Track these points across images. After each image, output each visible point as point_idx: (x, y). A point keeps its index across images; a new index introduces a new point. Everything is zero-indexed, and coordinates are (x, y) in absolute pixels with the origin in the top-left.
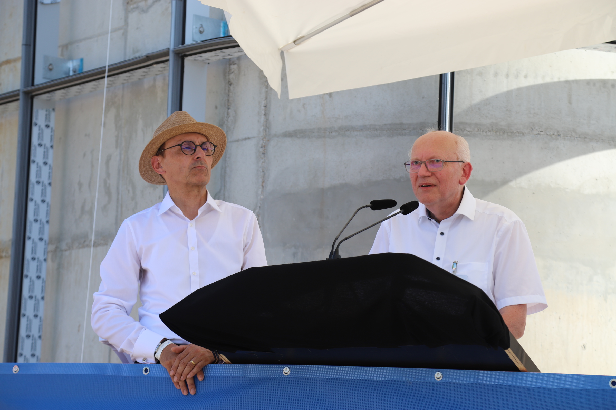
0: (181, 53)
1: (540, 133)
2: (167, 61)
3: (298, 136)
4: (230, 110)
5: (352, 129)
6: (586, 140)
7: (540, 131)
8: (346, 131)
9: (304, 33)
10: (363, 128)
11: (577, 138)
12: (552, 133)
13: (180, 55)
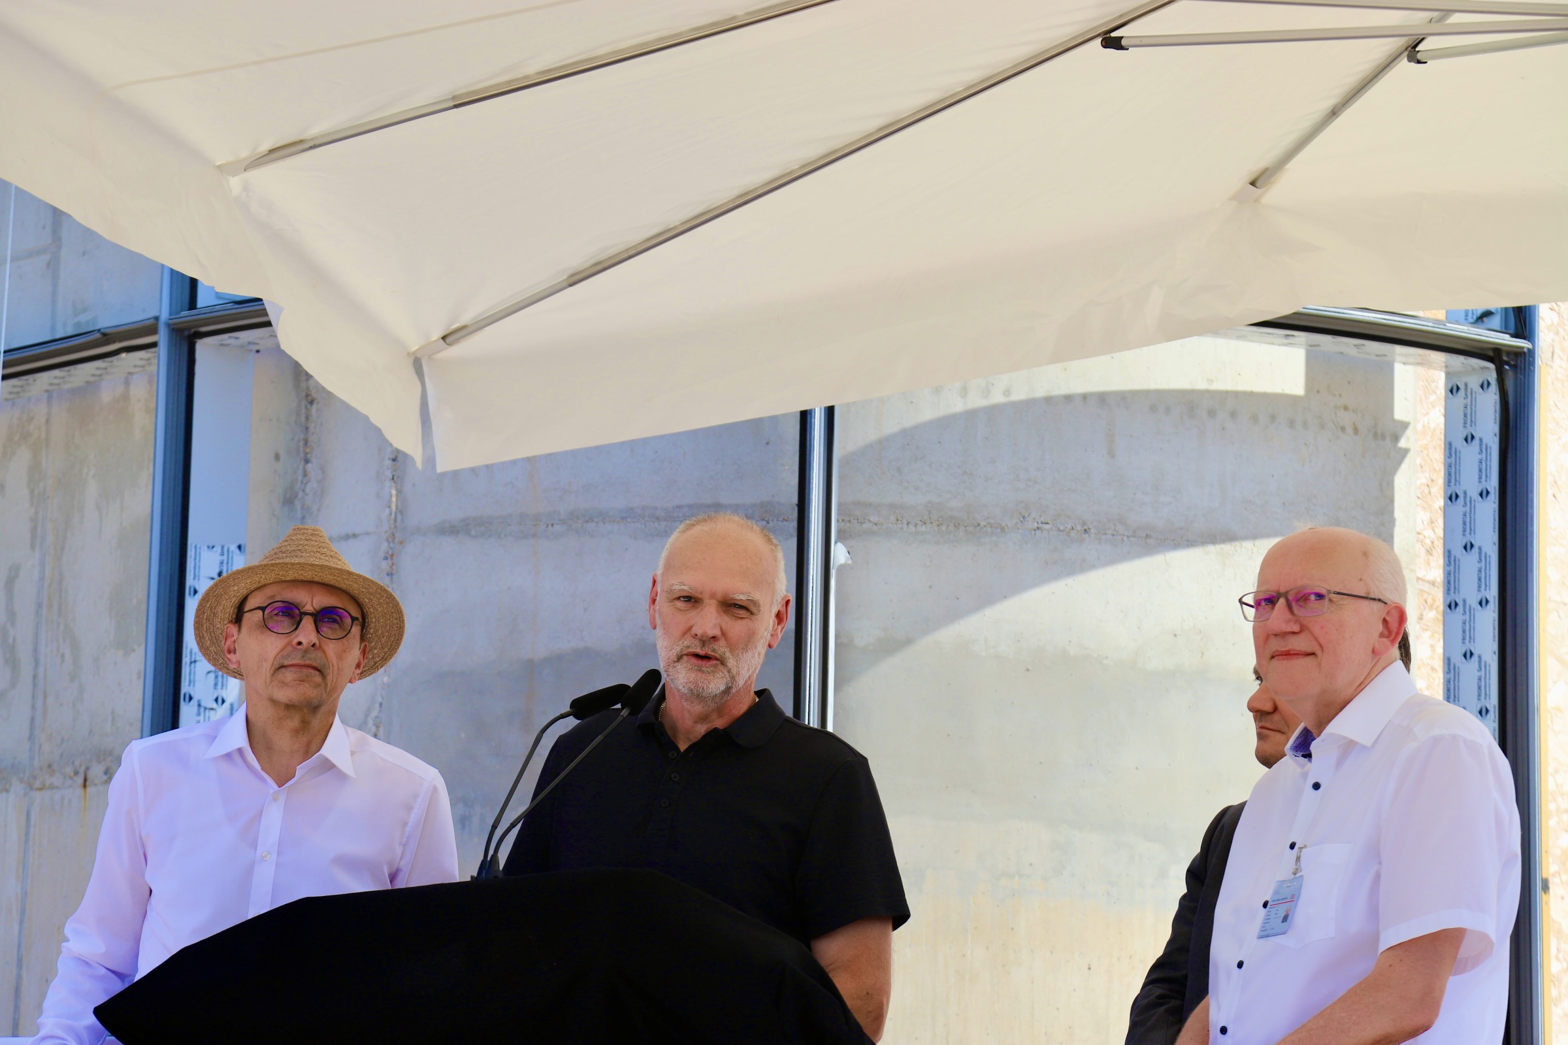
0: (189, 329)
1: (1040, 525)
2: (154, 345)
3: (473, 533)
4: (309, 466)
5: (602, 516)
6: (1149, 541)
7: (1042, 523)
8: (587, 522)
9: (466, 318)
10: (627, 515)
11: (1128, 537)
12: (1069, 527)
13: (186, 333)
